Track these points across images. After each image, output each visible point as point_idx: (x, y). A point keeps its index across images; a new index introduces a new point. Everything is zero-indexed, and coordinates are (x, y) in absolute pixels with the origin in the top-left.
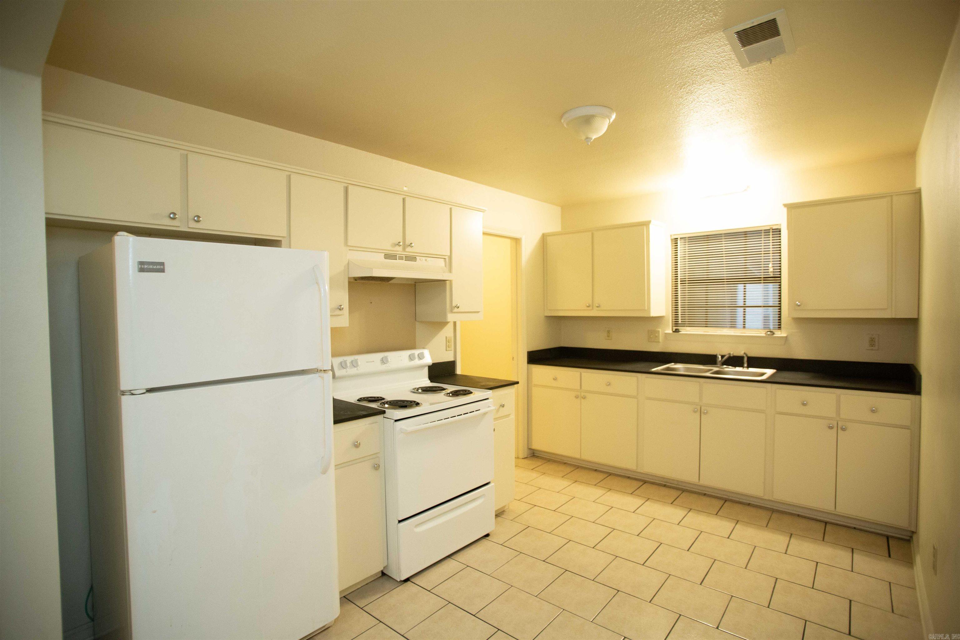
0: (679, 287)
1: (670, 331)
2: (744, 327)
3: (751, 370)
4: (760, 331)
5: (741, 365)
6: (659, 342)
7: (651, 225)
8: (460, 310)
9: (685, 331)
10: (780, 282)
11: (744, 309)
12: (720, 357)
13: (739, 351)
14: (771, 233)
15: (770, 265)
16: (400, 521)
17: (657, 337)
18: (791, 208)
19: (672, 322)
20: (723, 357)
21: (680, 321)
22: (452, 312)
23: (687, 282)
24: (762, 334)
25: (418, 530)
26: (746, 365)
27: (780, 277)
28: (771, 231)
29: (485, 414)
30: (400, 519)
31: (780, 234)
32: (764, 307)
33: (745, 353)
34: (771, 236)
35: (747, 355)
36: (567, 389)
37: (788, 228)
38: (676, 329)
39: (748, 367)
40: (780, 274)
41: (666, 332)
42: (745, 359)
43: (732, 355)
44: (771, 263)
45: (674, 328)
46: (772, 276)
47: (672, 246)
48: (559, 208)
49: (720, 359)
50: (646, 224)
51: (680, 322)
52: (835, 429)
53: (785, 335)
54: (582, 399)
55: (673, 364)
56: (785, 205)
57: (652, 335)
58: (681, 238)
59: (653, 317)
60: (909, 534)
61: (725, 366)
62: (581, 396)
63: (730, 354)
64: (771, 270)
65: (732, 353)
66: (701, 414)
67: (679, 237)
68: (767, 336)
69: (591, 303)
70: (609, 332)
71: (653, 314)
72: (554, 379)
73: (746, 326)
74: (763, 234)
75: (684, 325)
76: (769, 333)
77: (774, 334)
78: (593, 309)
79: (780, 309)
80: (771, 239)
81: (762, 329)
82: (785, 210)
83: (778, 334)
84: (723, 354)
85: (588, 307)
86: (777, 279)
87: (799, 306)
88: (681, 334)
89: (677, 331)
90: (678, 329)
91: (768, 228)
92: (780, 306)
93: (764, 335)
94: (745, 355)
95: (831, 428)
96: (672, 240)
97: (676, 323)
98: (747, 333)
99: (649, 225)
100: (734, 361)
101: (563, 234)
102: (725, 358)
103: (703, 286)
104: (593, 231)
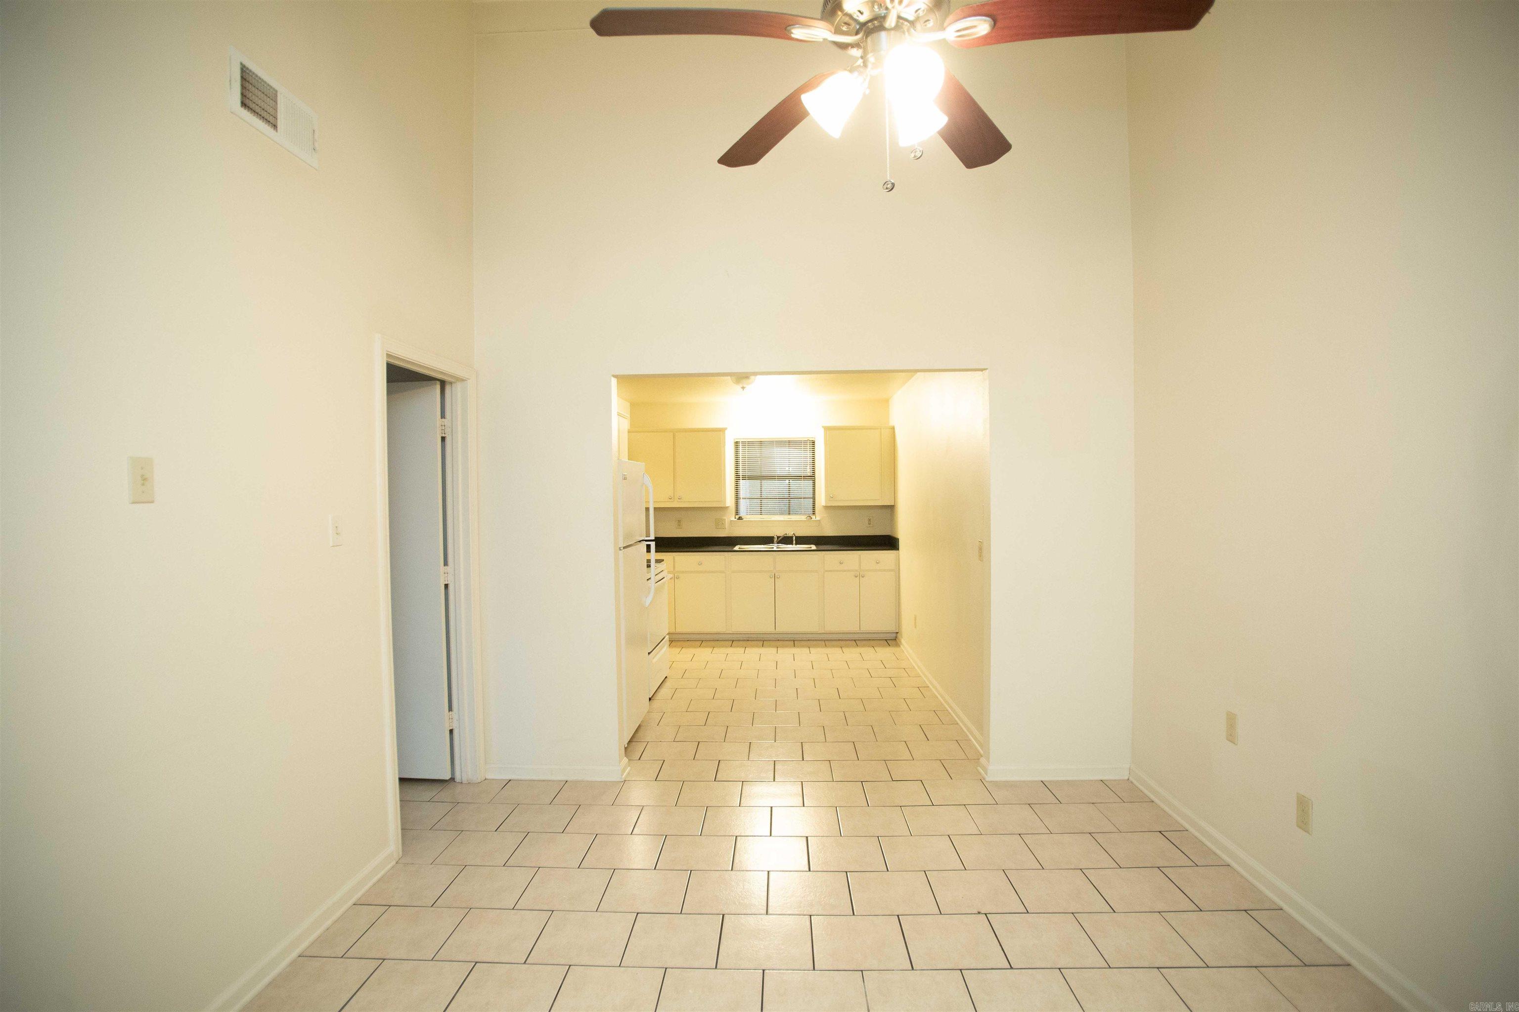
0: (740, 482)
1: (733, 519)
3: (798, 546)
4: (802, 516)
6: (726, 528)
9: (745, 518)
10: (814, 481)
13: (789, 533)
15: (808, 467)
17: (725, 524)
18: (827, 429)
19: (736, 511)
20: (778, 537)
23: (746, 478)
25: (654, 662)
26: (794, 542)
31: (815, 445)
32: (802, 498)
33: (794, 534)
34: (808, 444)
37: (822, 442)
39: (796, 544)
40: (814, 475)
41: (731, 520)
42: (794, 538)
43: (785, 536)
44: (808, 465)
45: (737, 517)
46: (809, 475)
47: (735, 448)
48: (629, 404)
49: (776, 539)
50: (722, 430)
52: (858, 577)
53: (818, 519)
54: (676, 579)
56: (823, 427)
57: (719, 523)
58: (742, 442)
59: (722, 507)
60: (894, 635)
61: (778, 544)
62: (674, 577)
64: (803, 471)
65: (784, 533)
66: (775, 579)
67: (740, 441)
68: (807, 521)
69: (672, 496)
70: (679, 521)
71: (719, 504)
74: (802, 444)
75: (744, 513)
76: (807, 519)
77: (810, 519)
78: (673, 501)
79: (814, 500)
80: (808, 447)
82: (822, 430)
83: (813, 519)
84: (778, 535)
85: (670, 499)
86: (812, 477)
87: (832, 497)
88: (745, 521)
89: (740, 518)
91: (805, 440)
92: (814, 498)
93: (804, 519)
94: (793, 536)
95: (856, 577)
96: (735, 443)
97: (738, 512)
99: (725, 431)
100: (786, 540)
101: (633, 432)
102: (780, 539)
103: (758, 481)
104: (675, 433)
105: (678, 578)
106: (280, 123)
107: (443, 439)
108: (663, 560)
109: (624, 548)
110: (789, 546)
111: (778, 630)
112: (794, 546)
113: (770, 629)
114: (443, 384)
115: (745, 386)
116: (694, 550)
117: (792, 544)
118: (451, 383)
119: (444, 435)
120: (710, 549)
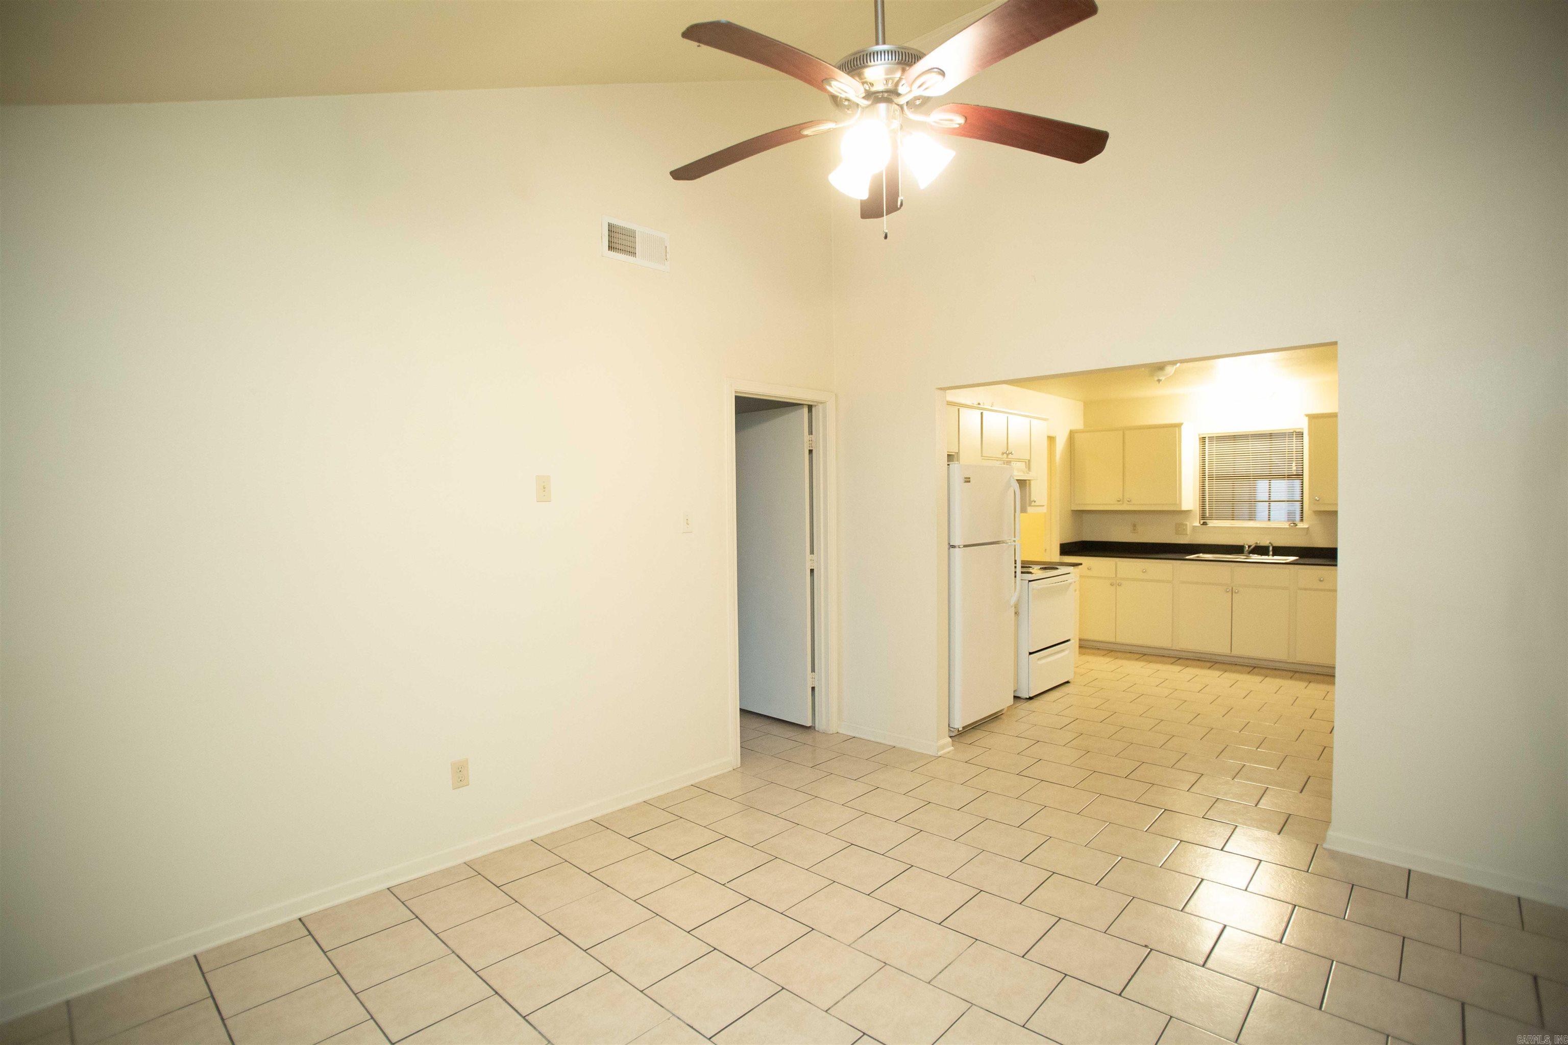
0: (1207, 483)
1: (1197, 524)
2: (1269, 520)
3: (1276, 557)
4: (1285, 523)
5: (1267, 554)
6: (1187, 534)
7: (1182, 426)
8: (1036, 504)
9: (1212, 523)
10: (1302, 480)
11: (1269, 504)
12: (1247, 546)
13: (1264, 542)
14: (1294, 436)
15: (1294, 464)
16: (1030, 653)
17: (1185, 530)
18: (1312, 418)
19: (1200, 515)
20: (1249, 547)
21: (1207, 514)
22: (1030, 505)
23: (1215, 478)
24: (1286, 525)
25: (1040, 662)
26: (1271, 553)
27: (1302, 475)
28: (1294, 433)
29: (1071, 584)
30: (1031, 651)
31: (1303, 437)
32: (1287, 501)
33: (1270, 543)
34: (1294, 438)
35: (1272, 545)
36: (1100, 578)
37: (1310, 435)
38: (1204, 522)
39: (1273, 555)
40: (1303, 472)
41: (1194, 525)
42: (1271, 549)
43: (1258, 545)
44: (1294, 462)
45: (1202, 522)
46: (1295, 474)
47: (1200, 444)
48: (1082, 404)
49: (1247, 549)
50: (1179, 426)
51: (1207, 516)
53: (1306, 526)
54: (1117, 586)
55: (1201, 554)
56: (1307, 415)
57: (1180, 528)
58: (1209, 437)
59: (1183, 511)
61: (1251, 555)
62: (1115, 583)
63: (1257, 543)
64: (1294, 468)
65: (1258, 542)
66: (1232, 594)
67: (1207, 436)
68: (1291, 528)
69: (1121, 497)
70: (1134, 526)
71: (1184, 508)
72: (1088, 569)
73: (1271, 519)
74: (1287, 436)
75: (1211, 518)
76: (1292, 525)
77: (1296, 525)
78: (1123, 504)
79: (1302, 503)
80: (1294, 441)
81: (1285, 521)
82: (1306, 419)
83: (1301, 525)
84: (1250, 544)
85: (1119, 501)
86: (1300, 476)
87: (1318, 500)
88: (1208, 526)
89: (1205, 524)
90: (1206, 522)
91: (1291, 431)
92: (1302, 501)
93: (1288, 527)
94: (1270, 545)
96: (1200, 438)
97: (1203, 516)
98: (1272, 525)
100: (1260, 550)
101: (1088, 432)
102: (1252, 547)
103: (1230, 482)
104: (1124, 430)
105: (1120, 585)
106: (638, 251)
107: (811, 452)
108: (1081, 564)
109: (965, 546)
110: (1263, 557)
111: (1234, 653)
112: (1271, 557)
113: (1225, 650)
114: (810, 408)
115: (1160, 378)
116: (1139, 556)
117: (1269, 555)
118: (815, 406)
119: (811, 448)
120: (1162, 556)
